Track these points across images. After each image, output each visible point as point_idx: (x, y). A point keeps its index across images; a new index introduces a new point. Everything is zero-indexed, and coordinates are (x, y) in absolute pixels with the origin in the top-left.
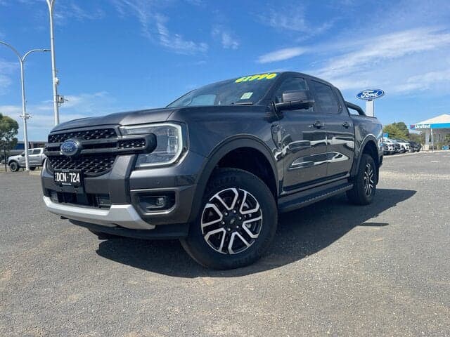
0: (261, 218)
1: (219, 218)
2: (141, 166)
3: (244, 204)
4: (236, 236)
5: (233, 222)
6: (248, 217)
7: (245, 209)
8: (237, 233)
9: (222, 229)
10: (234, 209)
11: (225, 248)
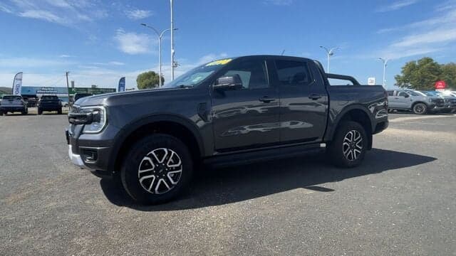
0: (181, 171)
1: (152, 167)
2: (86, 132)
3: (171, 160)
4: (162, 181)
5: (161, 171)
6: (172, 169)
7: (171, 163)
8: (163, 180)
9: (153, 176)
10: (163, 163)
11: (153, 189)
